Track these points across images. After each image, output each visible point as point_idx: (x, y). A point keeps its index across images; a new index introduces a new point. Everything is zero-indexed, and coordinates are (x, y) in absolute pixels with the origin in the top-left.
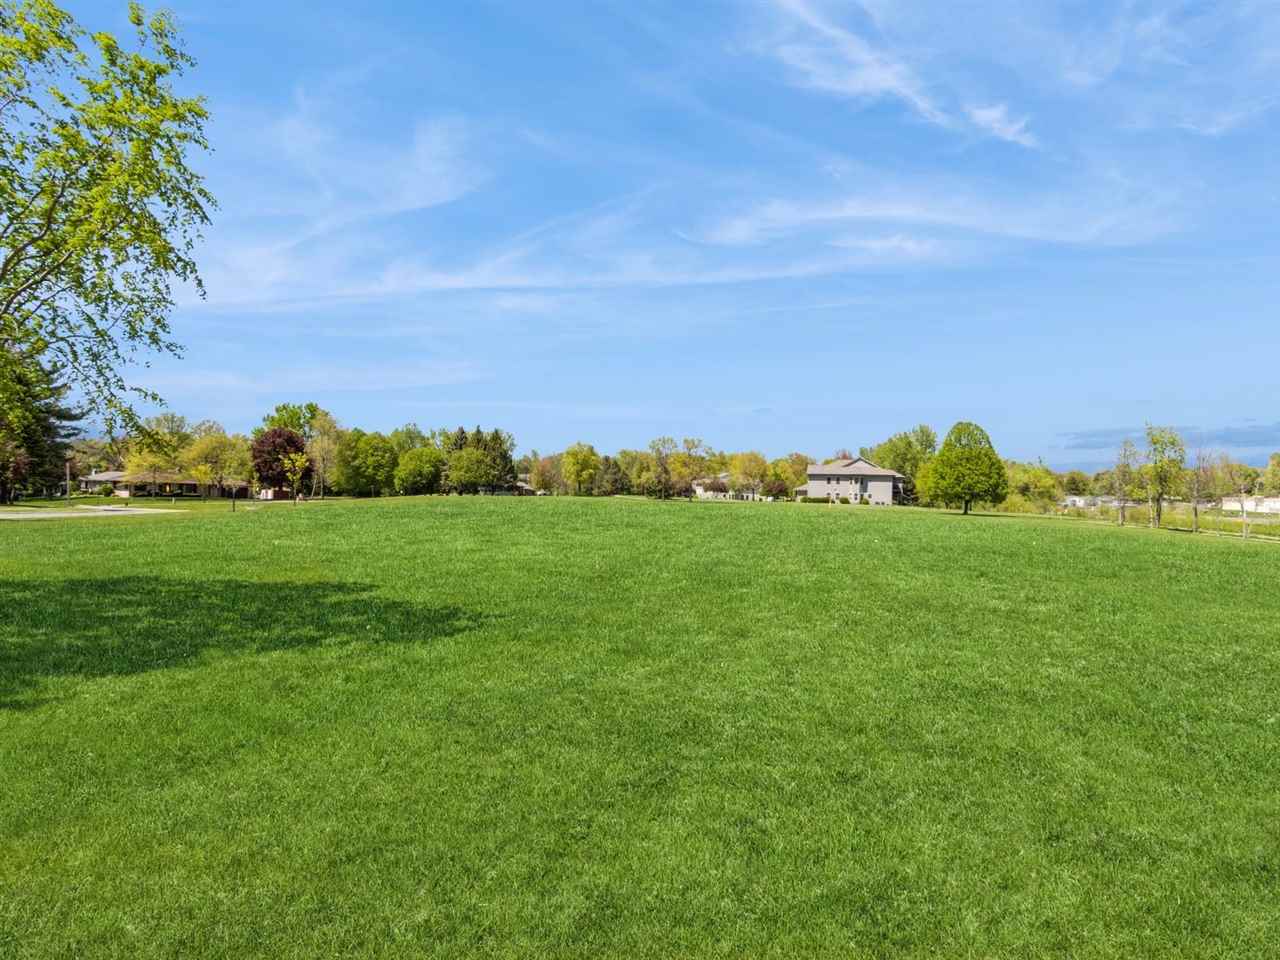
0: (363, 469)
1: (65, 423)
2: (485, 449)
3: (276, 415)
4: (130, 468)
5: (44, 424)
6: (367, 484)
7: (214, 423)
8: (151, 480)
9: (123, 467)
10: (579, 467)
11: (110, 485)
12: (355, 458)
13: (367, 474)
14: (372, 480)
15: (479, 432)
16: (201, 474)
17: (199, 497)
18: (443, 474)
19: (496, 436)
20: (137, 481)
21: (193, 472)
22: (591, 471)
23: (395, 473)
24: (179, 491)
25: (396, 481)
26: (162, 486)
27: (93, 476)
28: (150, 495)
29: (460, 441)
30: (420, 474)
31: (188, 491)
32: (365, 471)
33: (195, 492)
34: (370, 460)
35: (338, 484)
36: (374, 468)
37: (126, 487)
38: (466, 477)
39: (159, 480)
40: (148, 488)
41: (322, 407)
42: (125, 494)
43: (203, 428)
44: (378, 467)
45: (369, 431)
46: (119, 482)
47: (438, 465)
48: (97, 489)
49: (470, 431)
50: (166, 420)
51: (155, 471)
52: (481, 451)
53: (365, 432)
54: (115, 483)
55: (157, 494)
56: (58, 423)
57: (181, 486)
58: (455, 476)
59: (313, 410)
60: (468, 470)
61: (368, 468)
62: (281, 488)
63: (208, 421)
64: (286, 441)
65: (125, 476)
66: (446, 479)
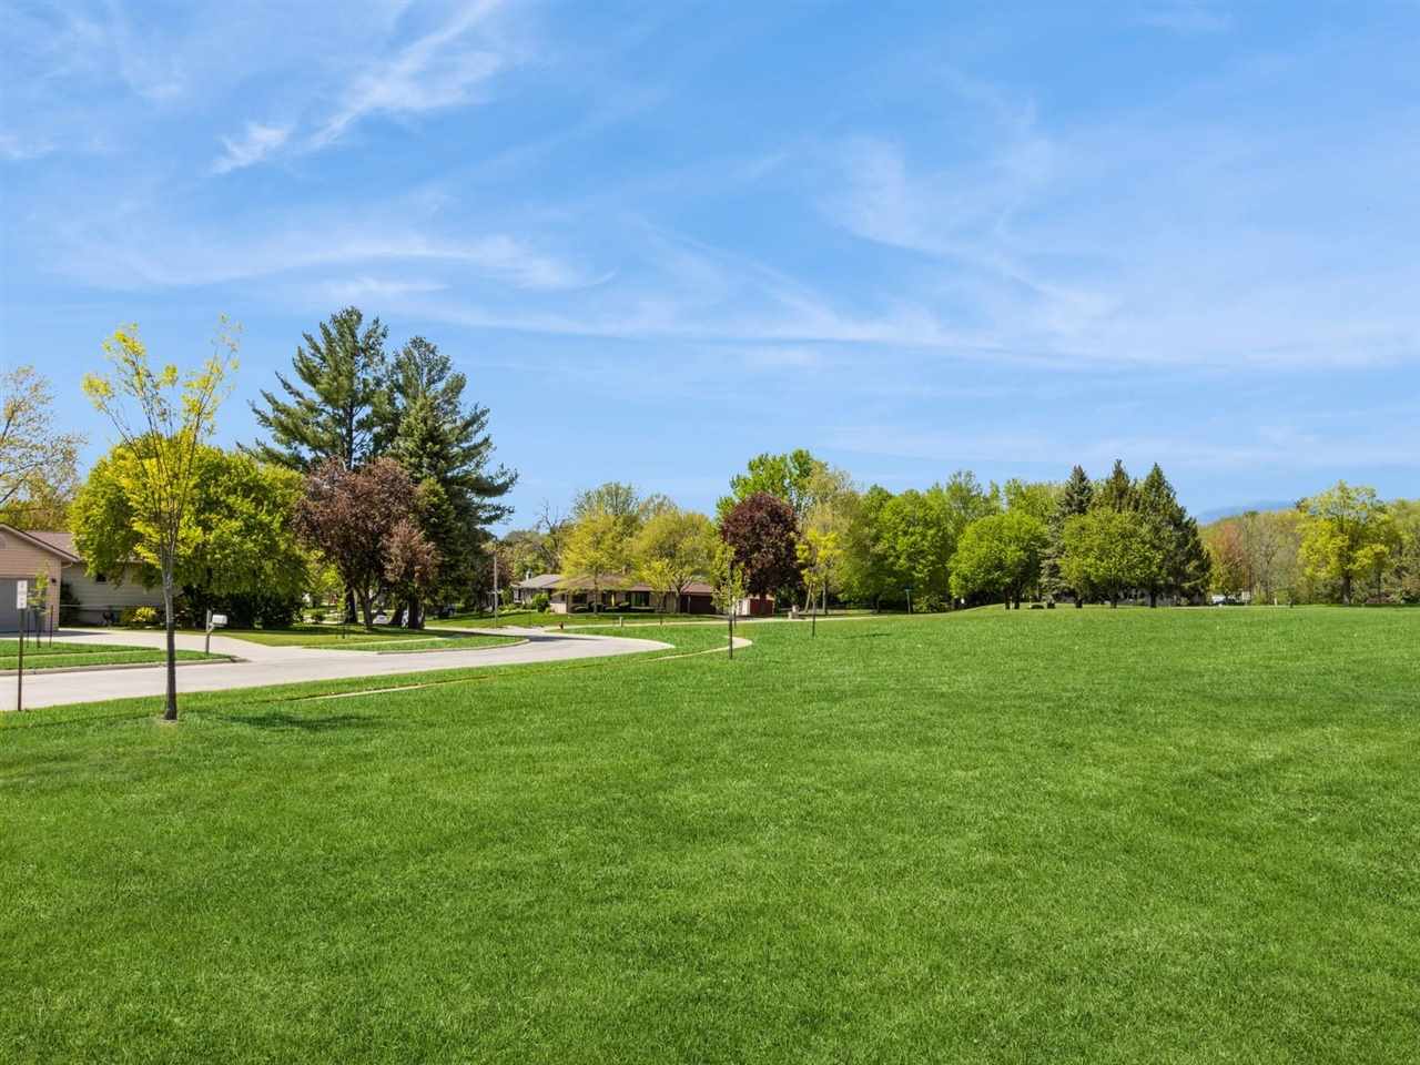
0: (891, 559)
1: (487, 501)
2: (1136, 508)
3: (749, 475)
4: (567, 569)
5: (458, 501)
6: (900, 586)
7: (665, 498)
8: (592, 587)
9: (560, 568)
10: (1341, 541)
11: (544, 595)
12: (877, 539)
13: (896, 568)
14: (906, 580)
15: (1119, 473)
16: (655, 577)
17: (650, 614)
18: (1045, 563)
19: (1157, 482)
20: (575, 589)
21: (645, 573)
22: (1380, 548)
23: (950, 564)
24: (627, 603)
25: (953, 580)
26: (606, 596)
27: (528, 583)
28: (591, 610)
29: (1079, 497)
30: (1000, 566)
31: (637, 604)
32: (893, 564)
33: (647, 604)
34: (902, 543)
35: (848, 587)
36: (909, 558)
37: (563, 598)
38: (1101, 570)
39: (603, 587)
40: (589, 599)
41: (817, 456)
42: (560, 608)
43: (651, 506)
44: (915, 555)
45: (897, 490)
46: (555, 590)
47: (1034, 548)
48: (530, 601)
49: (1099, 475)
50: (608, 493)
51: (596, 572)
52: (1127, 513)
53: (893, 494)
54: (550, 591)
55: (600, 609)
56: (476, 500)
57: (628, 594)
58: (1072, 568)
59: (804, 463)
60: (1104, 554)
61: (898, 557)
62: (763, 596)
63: (658, 497)
64: (769, 514)
65: (562, 581)
66: (1051, 575)
